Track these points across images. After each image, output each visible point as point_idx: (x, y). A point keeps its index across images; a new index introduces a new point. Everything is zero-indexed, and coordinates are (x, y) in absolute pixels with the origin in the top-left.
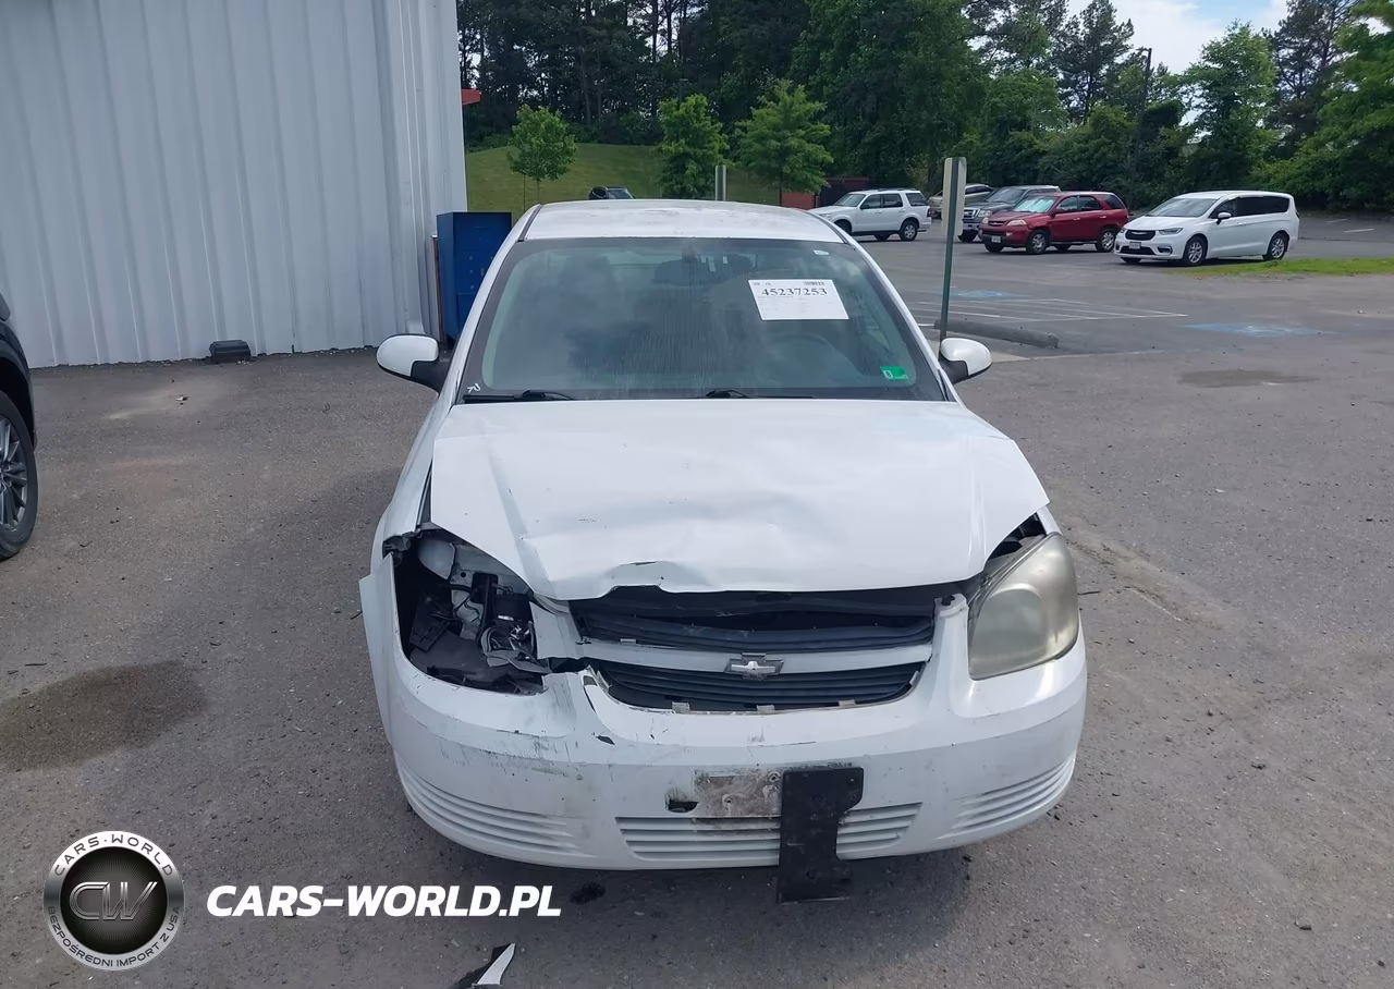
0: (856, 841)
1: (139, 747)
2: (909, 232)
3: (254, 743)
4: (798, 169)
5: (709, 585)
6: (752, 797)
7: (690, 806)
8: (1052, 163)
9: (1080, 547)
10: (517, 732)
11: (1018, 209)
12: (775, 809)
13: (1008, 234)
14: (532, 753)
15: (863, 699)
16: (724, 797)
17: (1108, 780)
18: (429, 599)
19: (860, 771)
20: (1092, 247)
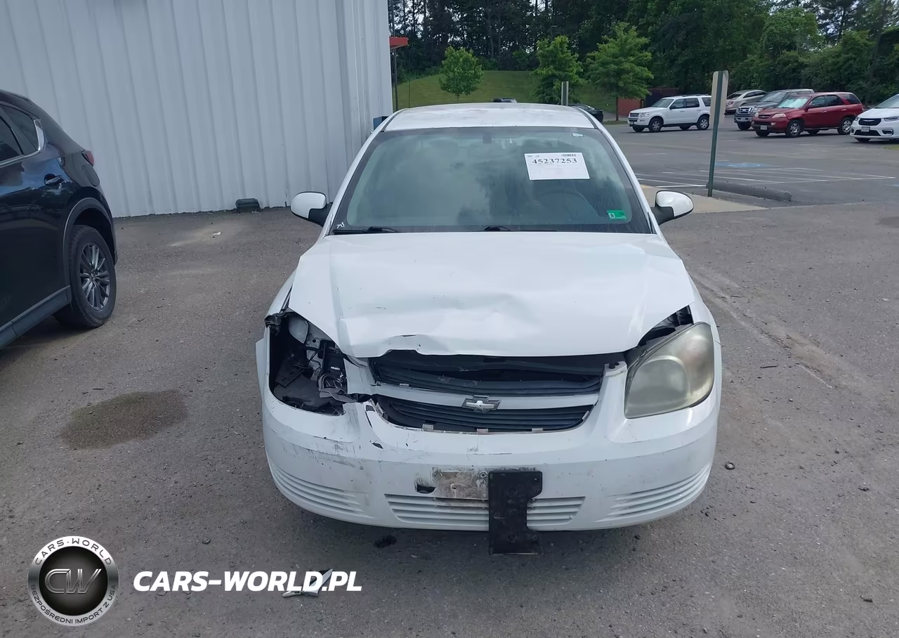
0: (540, 519)
1: (143, 439)
2: (704, 125)
3: (209, 441)
4: (629, 83)
5: (446, 350)
6: (469, 486)
7: (430, 490)
8: (812, 73)
9: (770, 336)
10: (325, 438)
11: (780, 106)
12: (484, 495)
13: (772, 124)
14: (334, 452)
15: (549, 428)
16: (452, 485)
17: (750, 492)
18: (293, 355)
19: (540, 473)
20: (835, 131)
